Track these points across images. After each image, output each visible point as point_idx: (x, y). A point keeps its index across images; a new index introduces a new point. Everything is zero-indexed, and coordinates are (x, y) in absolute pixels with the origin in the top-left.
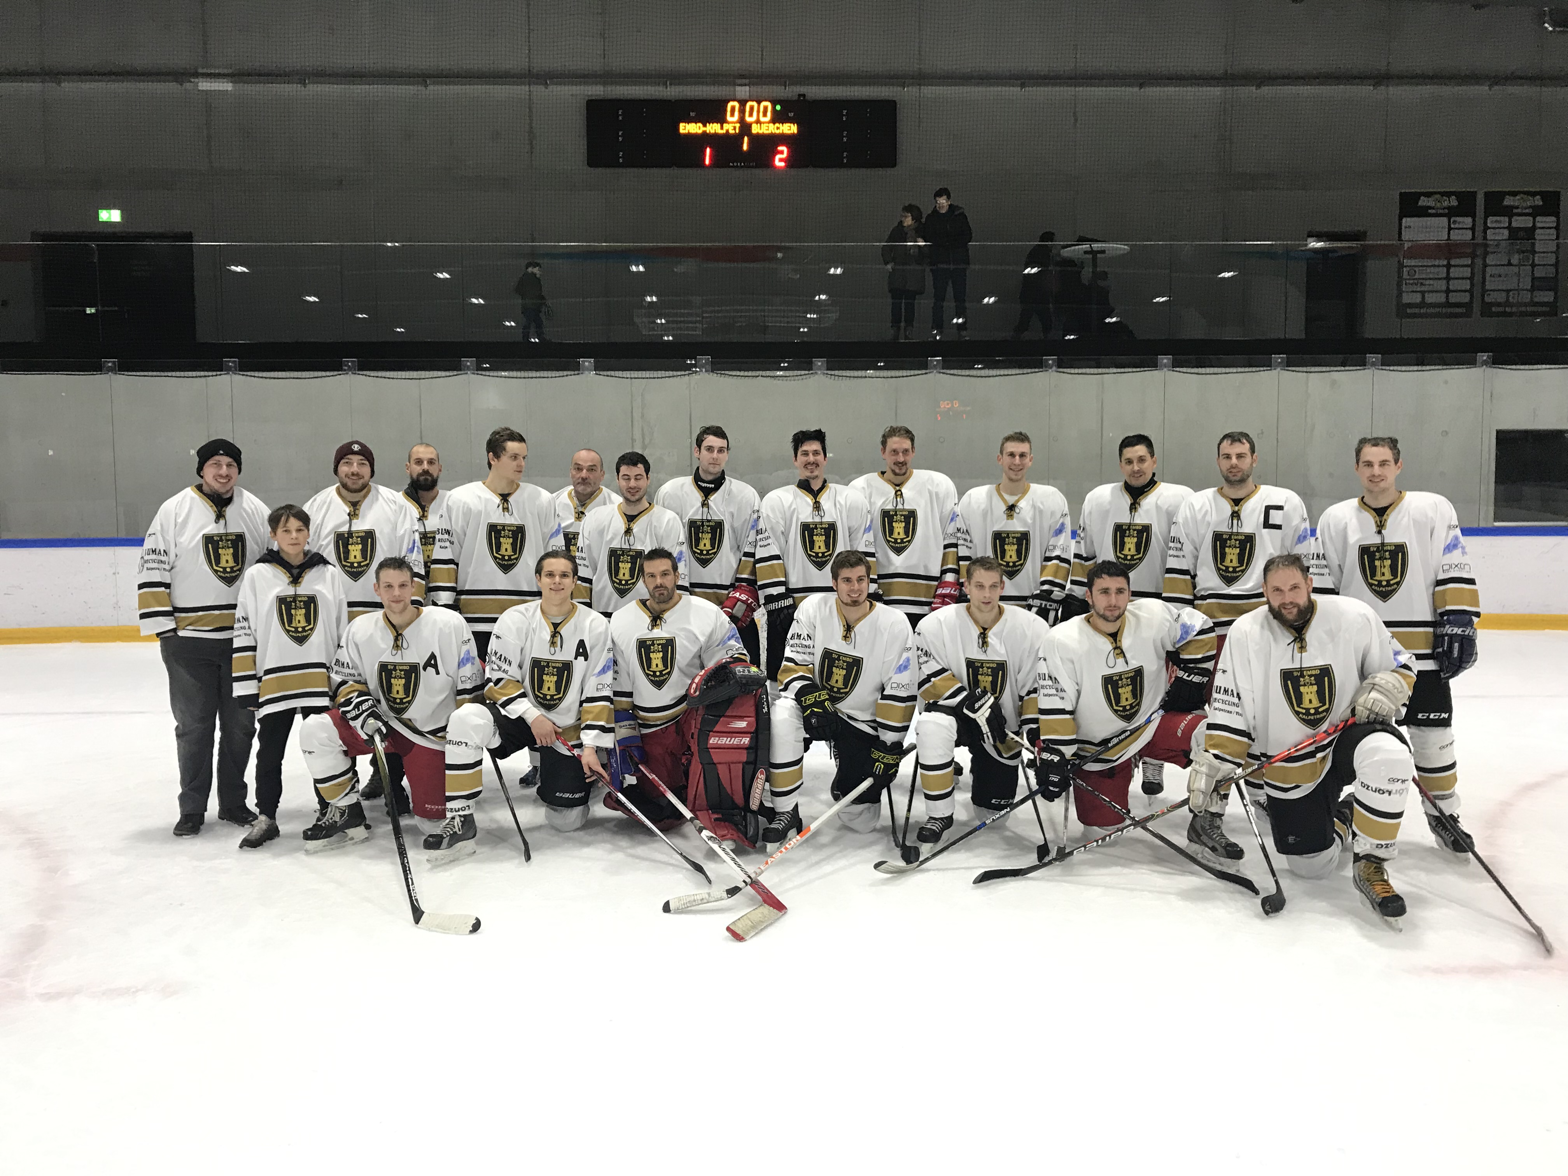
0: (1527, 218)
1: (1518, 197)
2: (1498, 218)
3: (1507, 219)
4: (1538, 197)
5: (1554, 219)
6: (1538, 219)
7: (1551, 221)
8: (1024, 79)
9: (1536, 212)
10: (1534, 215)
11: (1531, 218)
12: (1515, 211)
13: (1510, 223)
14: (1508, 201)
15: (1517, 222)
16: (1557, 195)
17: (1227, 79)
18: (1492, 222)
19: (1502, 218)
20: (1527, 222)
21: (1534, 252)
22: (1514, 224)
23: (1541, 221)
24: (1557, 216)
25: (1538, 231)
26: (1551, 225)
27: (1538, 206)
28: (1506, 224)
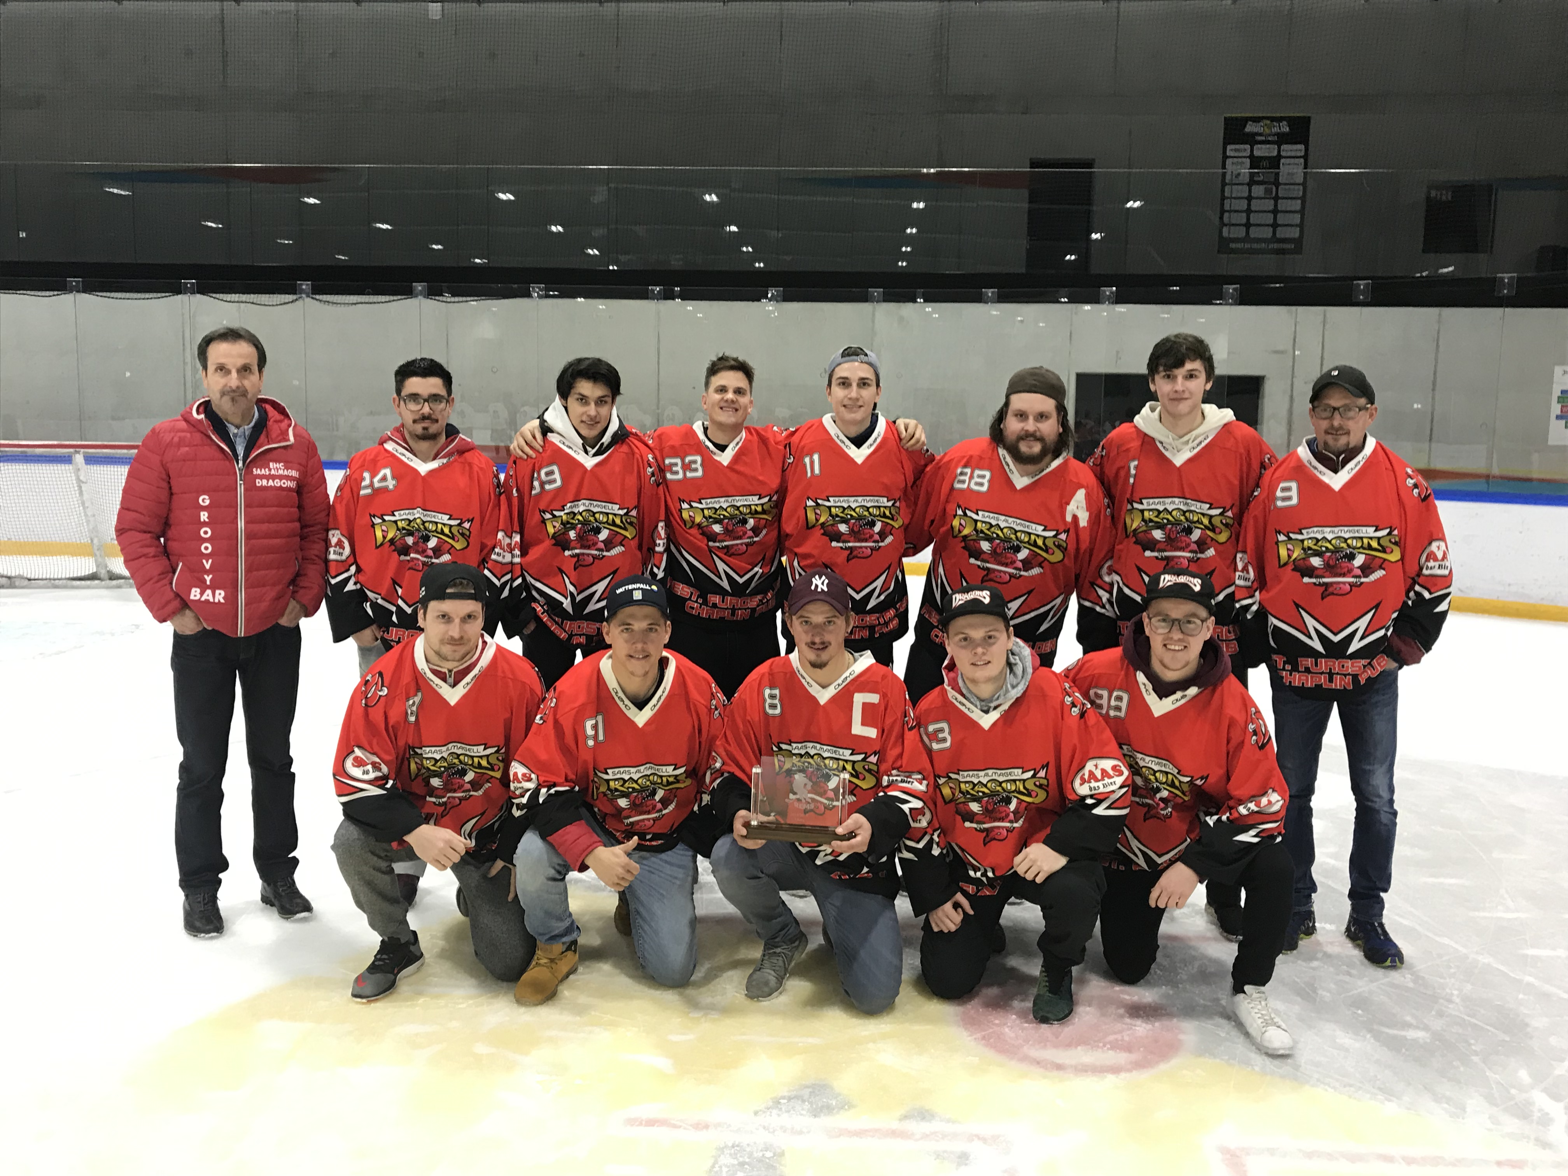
0: (1272, 146)
2: (1237, 147)
3: (1248, 147)
4: (1285, 123)
5: (1302, 147)
6: (1284, 147)
7: (1298, 149)
9: (1282, 139)
10: (1279, 143)
11: (1276, 147)
12: (1258, 138)
13: (1252, 151)
14: (1250, 128)
15: (1261, 151)
16: (1306, 121)
18: (1232, 150)
19: (1242, 146)
20: (1271, 150)
21: (1277, 184)
22: (1257, 153)
23: (1288, 149)
24: (1305, 142)
25: (1282, 161)
26: (1299, 154)
28: (1248, 153)
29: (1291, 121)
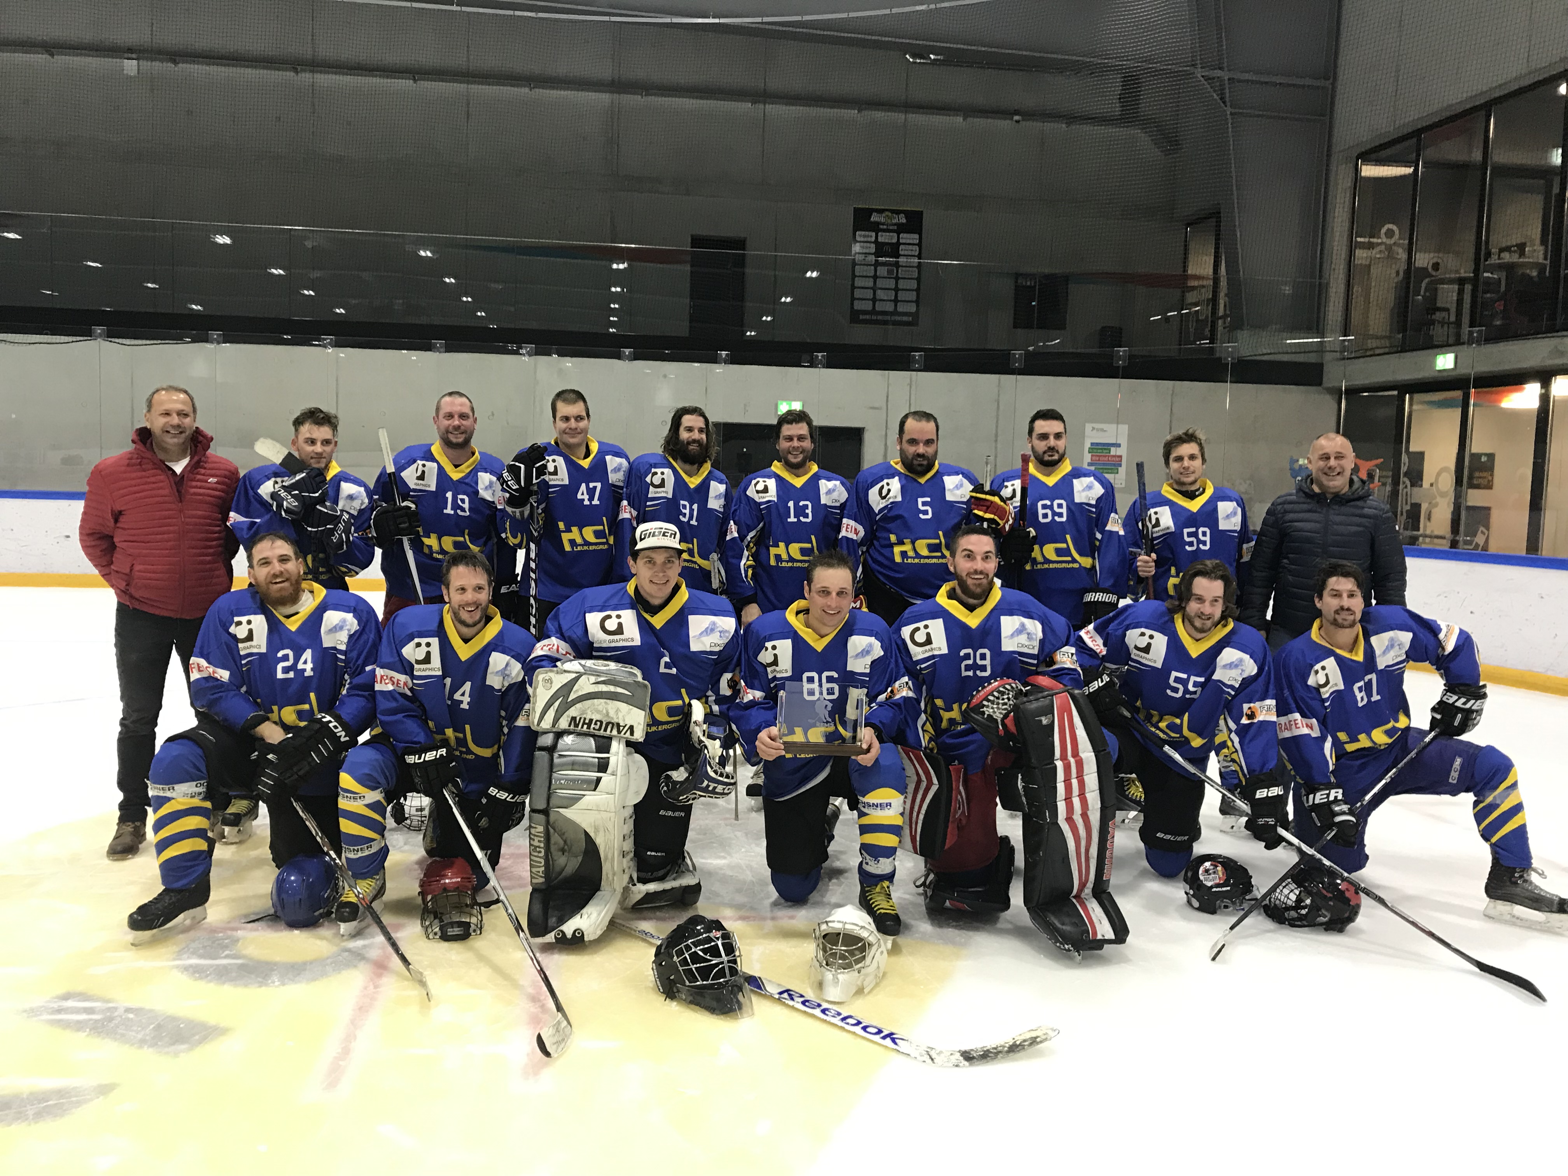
0: (892, 234)
1: (884, 215)
2: (867, 233)
3: (874, 234)
4: (902, 215)
5: (917, 236)
6: (903, 235)
7: (914, 238)
8: (416, 73)
9: (900, 229)
10: (898, 232)
11: (895, 235)
12: (881, 227)
13: (877, 237)
14: (875, 218)
15: (883, 238)
16: (920, 214)
17: (617, 86)
18: (860, 236)
19: (870, 233)
20: (893, 239)
21: (898, 266)
22: (880, 240)
23: (905, 237)
24: (920, 233)
25: (901, 247)
26: (914, 242)
27: (903, 224)
28: (873, 239)
29: (906, 213)
